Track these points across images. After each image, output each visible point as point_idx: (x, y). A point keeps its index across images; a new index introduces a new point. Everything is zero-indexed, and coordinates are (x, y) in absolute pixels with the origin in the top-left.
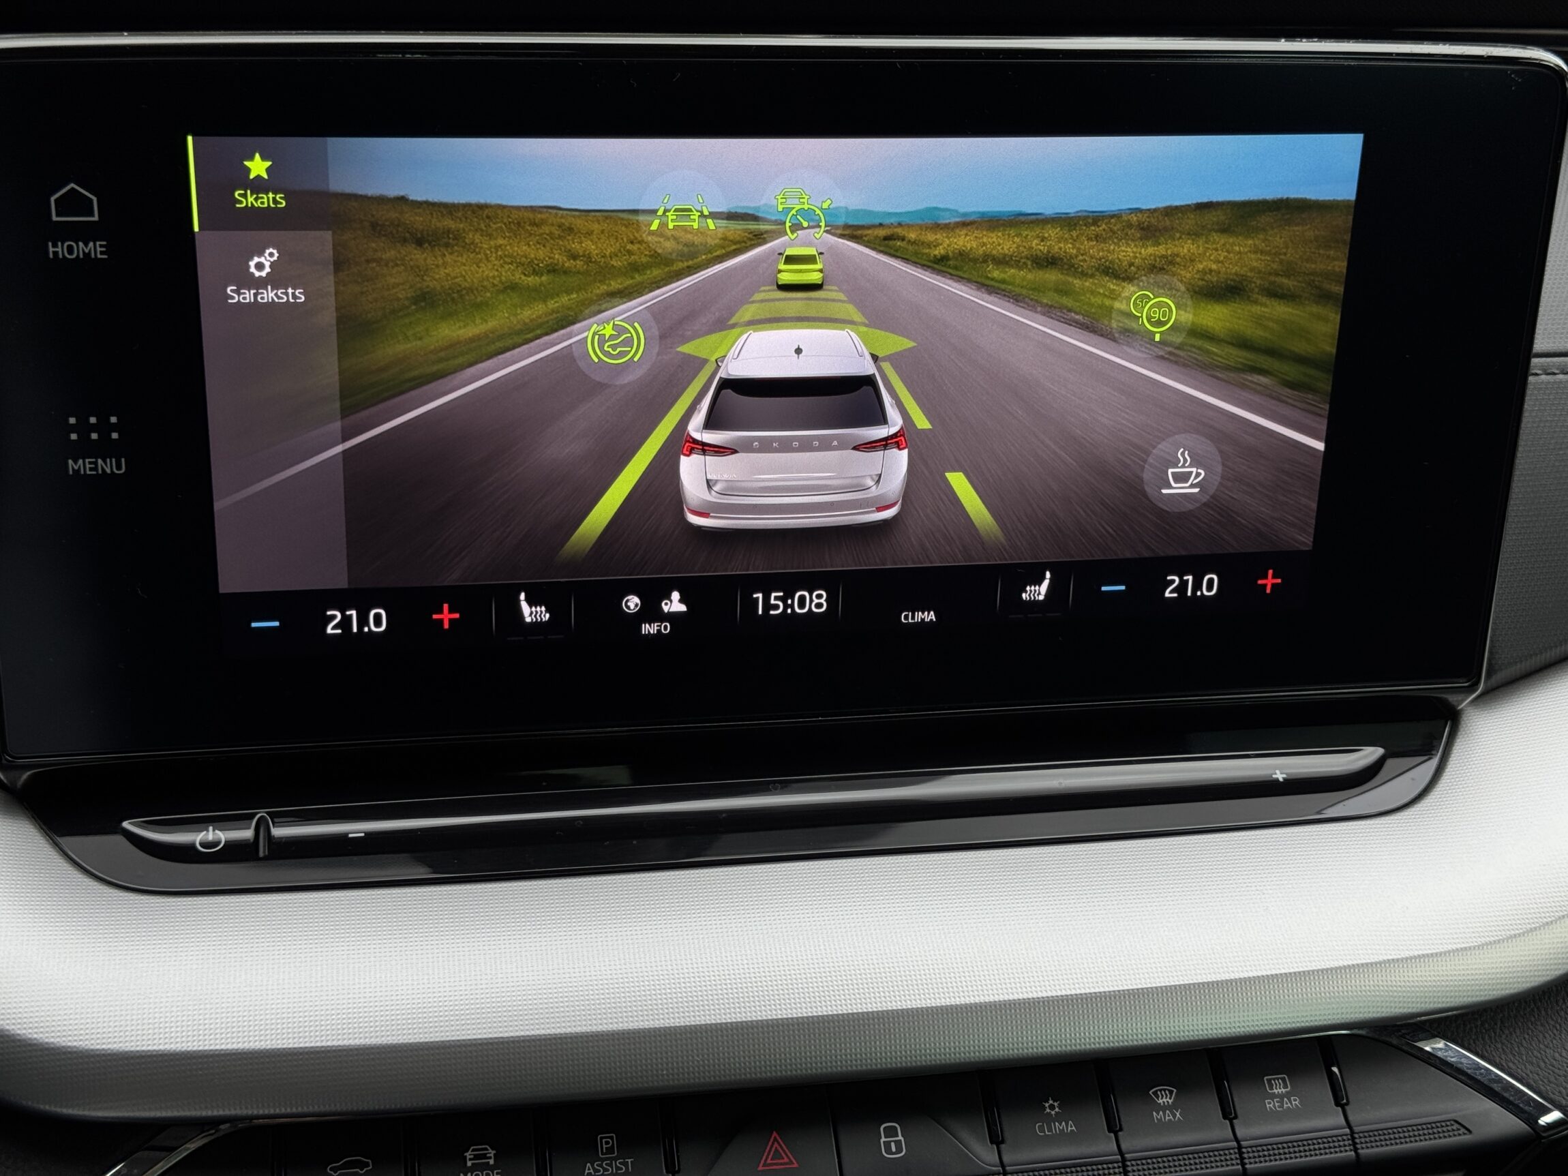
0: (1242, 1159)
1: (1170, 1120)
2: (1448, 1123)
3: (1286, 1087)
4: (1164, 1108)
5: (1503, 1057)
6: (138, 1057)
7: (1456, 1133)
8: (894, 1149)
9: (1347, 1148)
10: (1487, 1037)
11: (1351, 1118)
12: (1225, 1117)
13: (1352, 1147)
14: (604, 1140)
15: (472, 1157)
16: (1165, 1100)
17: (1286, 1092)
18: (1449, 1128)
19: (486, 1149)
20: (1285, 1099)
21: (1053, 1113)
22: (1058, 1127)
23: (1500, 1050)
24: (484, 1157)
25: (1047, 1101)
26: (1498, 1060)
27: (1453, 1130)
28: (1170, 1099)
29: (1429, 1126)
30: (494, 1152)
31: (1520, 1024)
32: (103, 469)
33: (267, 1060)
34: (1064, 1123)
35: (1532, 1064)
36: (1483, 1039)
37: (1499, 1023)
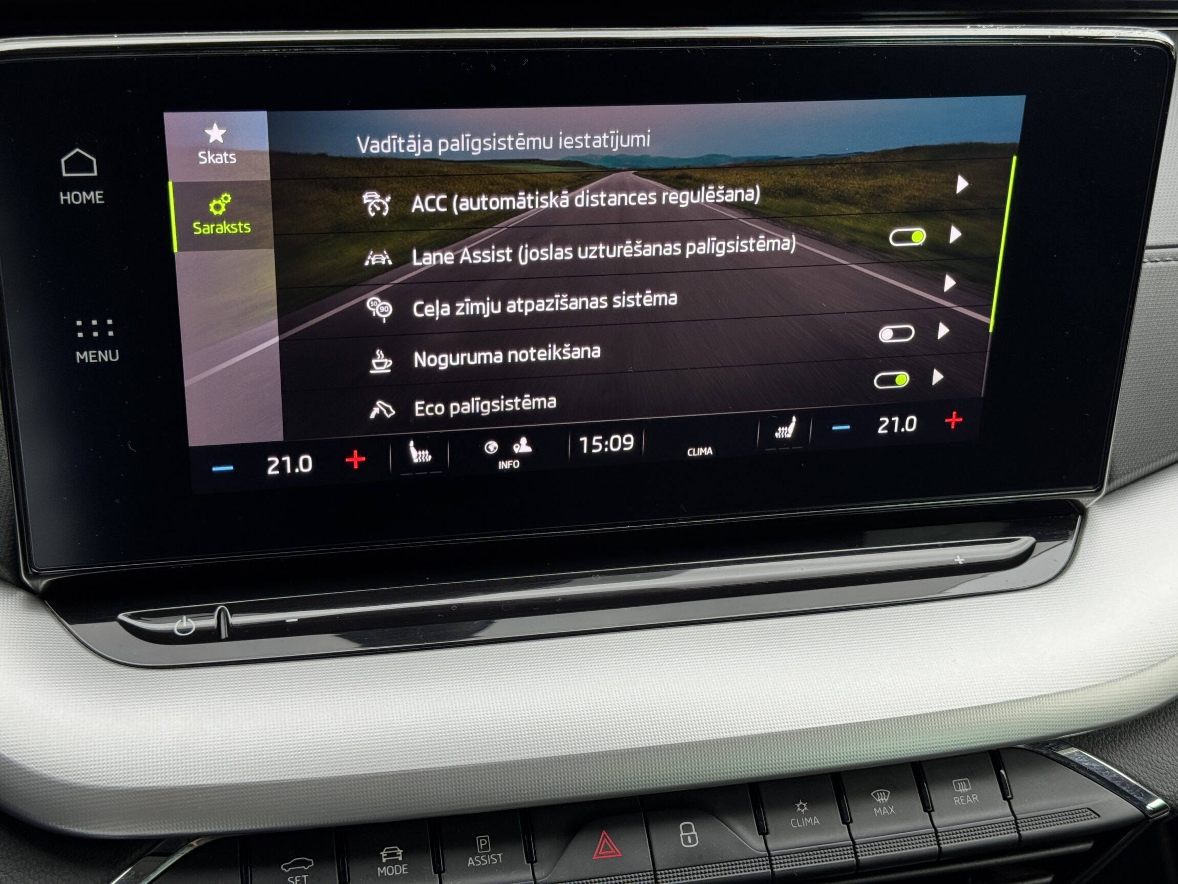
0: (938, 840)
1: (886, 814)
2: (1084, 810)
3: (968, 787)
4: (882, 805)
5: (1121, 761)
6: (142, 792)
7: (1089, 817)
8: (690, 841)
9: (1013, 830)
10: (1110, 747)
11: (1014, 808)
12: (925, 810)
13: (1016, 830)
14: (481, 840)
15: (386, 855)
16: (882, 799)
17: (968, 791)
18: (1085, 814)
19: (396, 849)
20: (968, 796)
21: (803, 811)
22: (807, 821)
23: (1120, 756)
24: (395, 855)
25: (798, 802)
26: (1118, 763)
27: (1087, 815)
28: (886, 798)
29: (1070, 813)
30: (402, 851)
31: (1133, 736)
32: (102, 358)
33: (238, 791)
34: (810, 818)
35: (1142, 765)
36: (1107, 748)
37: (1118, 737)
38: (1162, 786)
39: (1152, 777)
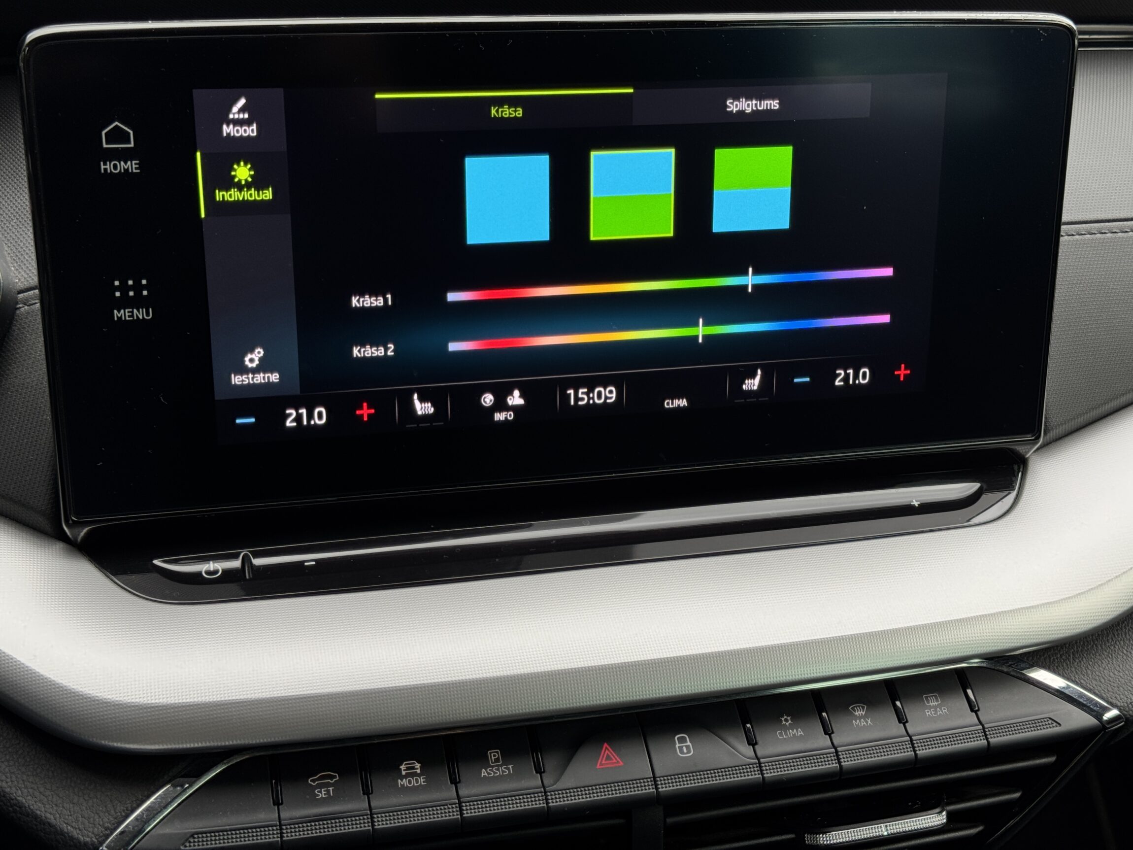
0: (914, 748)
1: (864, 725)
2: (1046, 720)
3: (937, 701)
4: (860, 718)
7: (1051, 726)
8: (685, 750)
9: (982, 738)
10: (1065, 664)
11: (981, 719)
12: (900, 722)
14: (492, 754)
15: (405, 768)
16: (860, 713)
17: (938, 704)
18: (1047, 723)
19: (414, 763)
20: (938, 709)
21: (787, 724)
22: (791, 732)
23: (1074, 672)
24: (413, 768)
25: (783, 716)
28: (863, 711)
29: (1033, 722)
30: (419, 765)
31: (1085, 655)
32: (137, 316)
34: (795, 730)
35: (1096, 680)
36: (1063, 666)
37: (1072, 655)
38: (1116, 697)
39: (1106, 690)
